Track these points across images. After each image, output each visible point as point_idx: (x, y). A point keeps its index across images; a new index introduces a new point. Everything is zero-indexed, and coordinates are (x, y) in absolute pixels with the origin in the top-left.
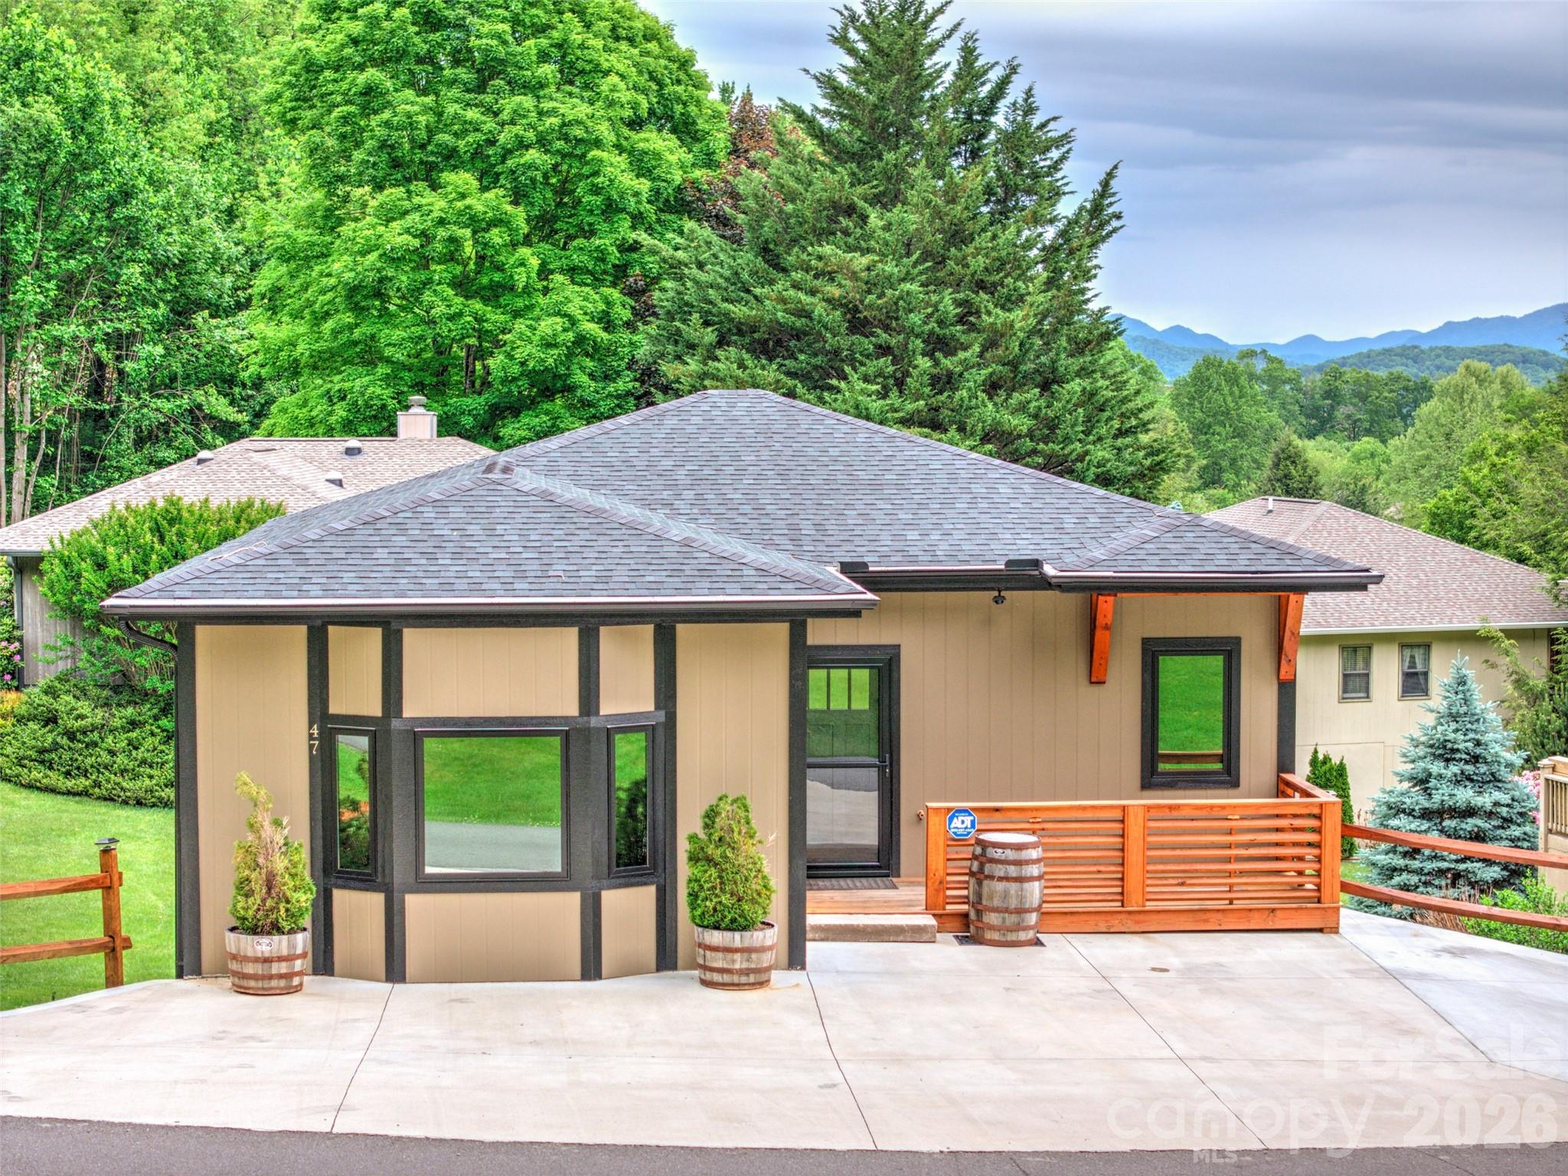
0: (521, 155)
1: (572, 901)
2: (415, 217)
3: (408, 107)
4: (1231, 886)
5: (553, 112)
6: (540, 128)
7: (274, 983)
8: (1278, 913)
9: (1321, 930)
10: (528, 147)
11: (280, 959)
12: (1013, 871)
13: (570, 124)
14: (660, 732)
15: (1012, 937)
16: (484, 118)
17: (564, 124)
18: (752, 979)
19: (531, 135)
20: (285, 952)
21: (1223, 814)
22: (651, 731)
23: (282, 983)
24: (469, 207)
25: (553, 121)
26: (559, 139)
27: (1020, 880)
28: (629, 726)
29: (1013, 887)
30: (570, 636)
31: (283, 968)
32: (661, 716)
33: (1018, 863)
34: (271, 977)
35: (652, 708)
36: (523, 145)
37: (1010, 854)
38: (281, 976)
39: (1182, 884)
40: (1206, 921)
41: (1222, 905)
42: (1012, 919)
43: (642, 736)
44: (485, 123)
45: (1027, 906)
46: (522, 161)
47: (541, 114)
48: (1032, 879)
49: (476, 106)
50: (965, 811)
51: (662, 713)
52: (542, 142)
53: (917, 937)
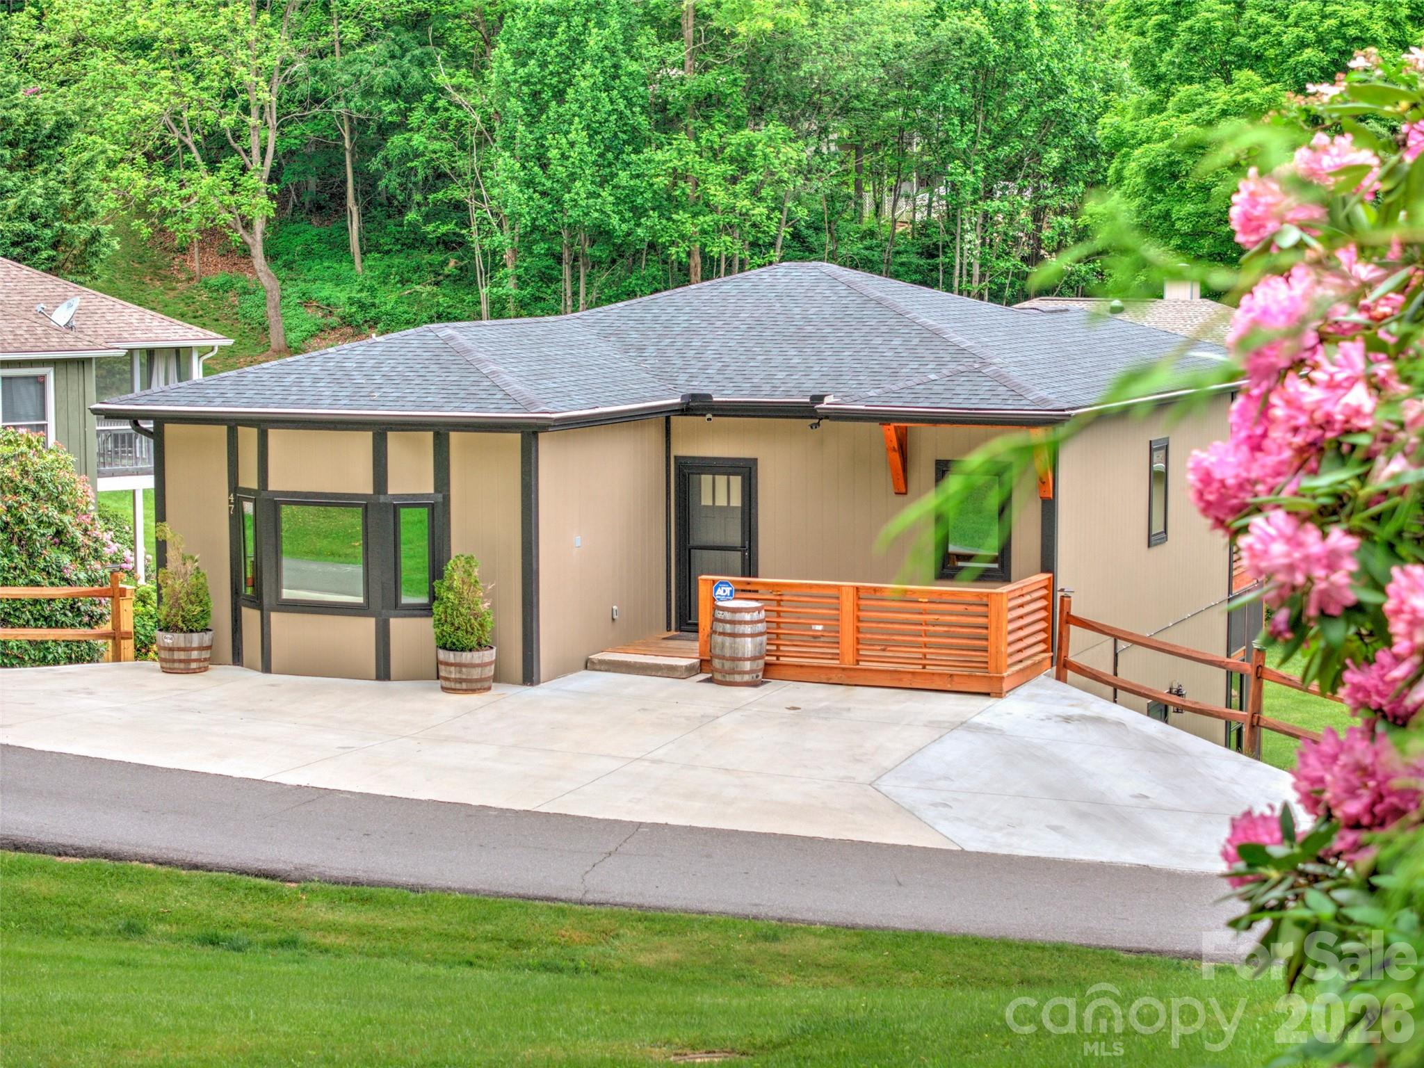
0: (1301, 54)
1: (369, 624)
2: (1205, 109)
3: (1208, 15)
4: (925, 655)
5: (1333, 14)
6: (1320, 29)
7: (176, 665)
8: (955, 678)
9: (988, 694)
10: (1308, 46)
11: (179, 649)
12: (728, 628)
13: (1347, 25)
14: (438, 510)
15: (729, 678)
16: (1274, 22)
17: (1342, 25)
18: (464, 686)
19: (1311, 36)
20: (182, 645)
21: (914, 597)
22: (432, 507)
23: (182, 666)
24: (1247, 100)
25: (1332, 22)
26: (1336, 38)
27: (733, 635)
28: (413, 502)
29: (728, 640)
30: (367, 437)
31: (182, 655)
32: (440, 497)
33: (732, 622)
34: (174, 661)
35: (432, 491)
36: (1302, 44)
37: (728, 616)
38: (180, 661)
39: (884, 650)
40: (900, 680)
41: (918, 668)
42: (728, 665)
43: (425, 511)
44: (1274, 26)
45: (740, 655)
46: (1300, 59)
47: (1324, 17)
48: (744, 635)
49: (1271, 11)
50: (726, 583)
51: (440, 496)
52: (1321, 41)
53: (671, 674)
